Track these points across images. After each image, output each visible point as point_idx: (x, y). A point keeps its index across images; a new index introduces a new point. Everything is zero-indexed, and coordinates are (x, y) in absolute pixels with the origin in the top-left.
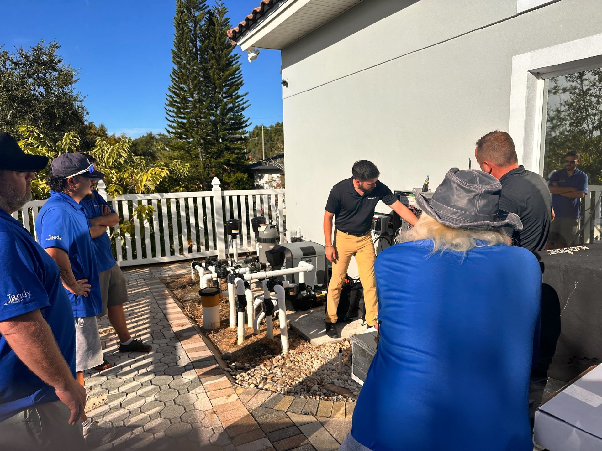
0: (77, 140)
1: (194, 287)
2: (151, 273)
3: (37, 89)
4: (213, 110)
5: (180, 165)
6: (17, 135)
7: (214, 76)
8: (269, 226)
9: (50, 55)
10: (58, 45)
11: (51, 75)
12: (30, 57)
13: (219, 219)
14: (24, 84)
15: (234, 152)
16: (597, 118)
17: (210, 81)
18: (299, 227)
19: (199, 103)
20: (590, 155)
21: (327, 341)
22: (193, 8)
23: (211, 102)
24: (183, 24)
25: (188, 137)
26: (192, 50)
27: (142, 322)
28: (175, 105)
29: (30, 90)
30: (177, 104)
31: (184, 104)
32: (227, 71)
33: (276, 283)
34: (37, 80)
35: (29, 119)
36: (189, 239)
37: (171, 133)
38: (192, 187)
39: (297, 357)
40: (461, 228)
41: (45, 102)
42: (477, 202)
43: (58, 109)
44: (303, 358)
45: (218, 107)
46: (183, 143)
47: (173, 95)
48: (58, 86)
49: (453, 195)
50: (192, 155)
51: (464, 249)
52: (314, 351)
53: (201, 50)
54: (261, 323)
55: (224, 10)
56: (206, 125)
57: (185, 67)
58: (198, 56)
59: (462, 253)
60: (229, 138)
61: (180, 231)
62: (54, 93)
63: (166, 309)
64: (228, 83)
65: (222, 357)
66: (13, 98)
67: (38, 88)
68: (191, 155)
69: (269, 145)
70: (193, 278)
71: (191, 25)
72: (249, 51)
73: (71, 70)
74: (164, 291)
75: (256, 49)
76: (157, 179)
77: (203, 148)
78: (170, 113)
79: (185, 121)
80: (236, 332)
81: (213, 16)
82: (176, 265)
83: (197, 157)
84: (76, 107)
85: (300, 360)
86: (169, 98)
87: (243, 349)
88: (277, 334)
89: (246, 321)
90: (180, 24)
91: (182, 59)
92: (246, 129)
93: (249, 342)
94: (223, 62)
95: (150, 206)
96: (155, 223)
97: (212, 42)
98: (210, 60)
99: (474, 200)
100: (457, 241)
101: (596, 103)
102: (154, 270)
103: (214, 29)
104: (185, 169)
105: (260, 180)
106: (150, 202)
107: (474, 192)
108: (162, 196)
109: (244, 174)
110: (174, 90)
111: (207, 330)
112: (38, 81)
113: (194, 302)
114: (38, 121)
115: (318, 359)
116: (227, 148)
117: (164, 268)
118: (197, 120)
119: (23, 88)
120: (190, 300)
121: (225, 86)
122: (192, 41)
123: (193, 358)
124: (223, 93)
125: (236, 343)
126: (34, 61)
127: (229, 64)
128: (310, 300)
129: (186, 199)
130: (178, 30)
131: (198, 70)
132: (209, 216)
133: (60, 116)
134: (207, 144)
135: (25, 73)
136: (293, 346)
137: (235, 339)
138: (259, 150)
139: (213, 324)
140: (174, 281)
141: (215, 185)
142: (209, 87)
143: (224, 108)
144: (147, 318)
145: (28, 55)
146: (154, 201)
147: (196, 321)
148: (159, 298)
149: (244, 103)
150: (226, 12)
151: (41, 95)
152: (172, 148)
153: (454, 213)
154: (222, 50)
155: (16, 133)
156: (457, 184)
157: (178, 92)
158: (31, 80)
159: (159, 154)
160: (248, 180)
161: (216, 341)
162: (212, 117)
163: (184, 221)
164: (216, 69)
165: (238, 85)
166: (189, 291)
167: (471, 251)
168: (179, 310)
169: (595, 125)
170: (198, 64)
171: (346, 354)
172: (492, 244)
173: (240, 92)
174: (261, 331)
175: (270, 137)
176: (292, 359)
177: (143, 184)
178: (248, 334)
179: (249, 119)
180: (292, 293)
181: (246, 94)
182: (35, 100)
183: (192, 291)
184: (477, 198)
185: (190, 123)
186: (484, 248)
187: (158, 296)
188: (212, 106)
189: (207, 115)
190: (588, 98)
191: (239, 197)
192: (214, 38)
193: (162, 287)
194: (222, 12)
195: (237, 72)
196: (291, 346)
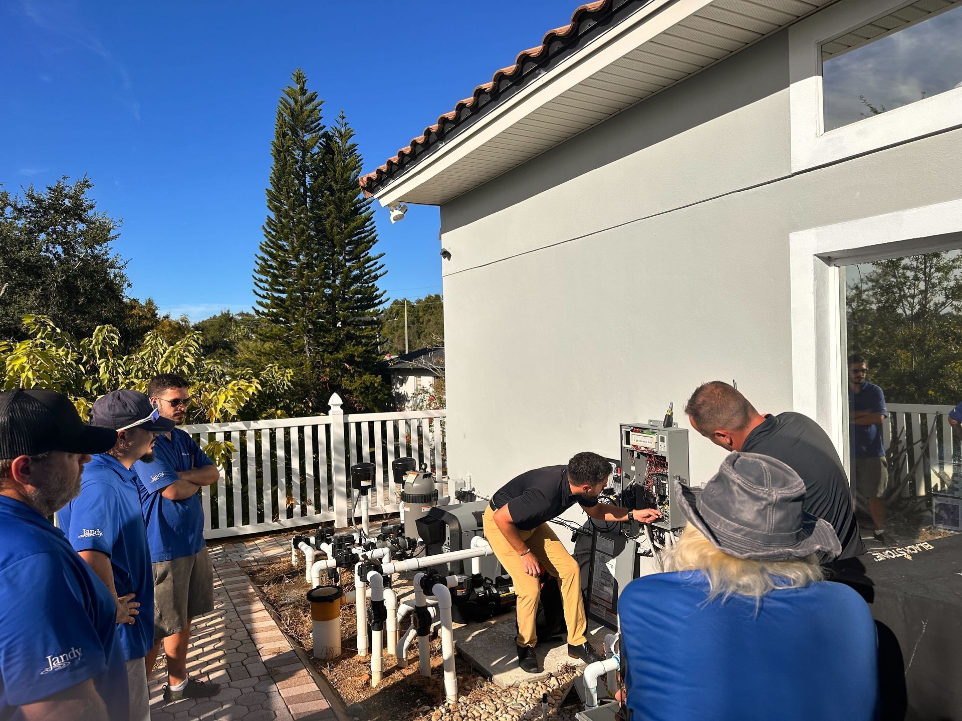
0: (115, 336)
1: (295, 579)
2: (225, 555)
3: (51, 249)
4: (329, 279)
5: (276, 372)
6: (13, 320)
7: (332, 229)
8: (422, 475)
9: (75, 197)
10: (90, 183)
11: (76, 228)
12: (45, 201)
13: (338, 460)
14: (31, 242)
15: (360, 343)
16: (916, 300)
17: (326, 236)
18: (469, 474)
19: (308, 269)
20: (913, 355)
21: (520, 680)
22: (301, 129)
23: (326, 267)
24: (285, 152)
25: (288, 320)
26: (299, 189)
27: (211, 647)
28: (269, 272)
29: (41, 251)
30: (272, 271)
31: (284, 271)
32: (353, 221)
33: (435, 581)
34: (52, 236)
35: (34, 295)
36: (289, 494)
37: (262, 314)
38: (295, 407)
39: (471, 710)
40: (749, 558)
41: (63, 269)
42: (770, 515)
43: (83, 279)
44: (481, 712)
45: (337, 274)
46: (280, 329)
47: (266, 257)
48: (86, 244)
49: (734, 503)
50: (294, 348)
51: (757, 593)
52: (499, 698)
53: (311, 189)
54: (411, 647)
55: (349, 133)
56: (317, 303)
57: (287, 215)
58: (308, 199)
59: (753, 599)
60: (352, 321)
61: (274, 482)
62: (79, 257)
63: (251, 621)
64: (353, 239)
65: (346, 711)
66: (12, 264)
67: (54, 247)
68: (291, 348)
69: (414, 329)
70: (294, 564)
71: (298, 153)
72: (392, 208)
73: (107, 221)
74: (247, 588)
75: (402, 204)
76: (241, 398)
77: (311, 337)
78: (262, 285)
79: (284, 296)
80: (367, 663)
81: (331, 141)
82: (267, 539)
83: (301, 350)
84: (112, 276)
85: (477, 715)
86: (260, 262)
87: (379, 693)
88: (436, 666)
89: (384, 644)
90: (281, 152)
91: (282, 204)
92: (381, 307)
93: (390, 682)
94: (347, 208)
95: (228, 443)
96: (236, 471)
97: (329, 179)
98: (325, 205)
99: (765, 511)
100: (745, 580)
101: (913, 279)
102: (231, 548)
103: (332, 160)
104: (285, 378)
105: (401, 385)
106: (228, 436)
107: (765, 499)
108: (248, 426)
109: (377, 376)
110: (268, 249)
111: (319, 660)
112: (55, 236)
113: (296, 607)
114: (49, 299)
115: (507, 713)
116: (350, 337)
117: (247, 544)
118: (303, 294)
119: (29, 248)
120: (289, 604)
121: (348, 244)
122: (298, 177)
123: (297, 715)
124: (345, 254)
125: (368, 684)
126: (50, 206)
127: (356, 212)
128: (490, 603)
129: (287, 430)
130: (277, 161)
131: (307, 220)
132: (323, 455)
133: (85, 290)
134: (318, 331)
135: (35, 225)
136: (465, 689)
137: (366, 677)
138: (399, 337)
139: (329, 650)
140: (263, 570)
141: (334, 405)
142: (324, 245)
143: (347, 277)
144: (220, 639)
145: (41, 198)
146: (236, 435)
147: (300, 643)
148: (239, 600)
149: (378, 269)
150: (352, 136)
151: (57, 259)
152: (262, 337)
153: (737, 531)
154: (345, 191)
155: (13, 317)
156: (739, 485)
157: (274, 252)
158: (43, 236)
159: (239, 345)
160: (382, 385)
161: (336, 680)
162: (328, 290)
163: (281, 465)
164: (335, 218)
165: (368, 242)
166: (288, 587)
167: (767, 596)
168: (273, 623)
169: (915, 311)
170: (308, 211)
171: (554, 702)
172: (797, 586)
173: (373, 252)
174: (410, 662)
175: (416, 317)
176: (463, 713)
177: (219, 407)
178: (388, 668)
179: (385, 292)
180: (459, 593)
181: (381, 256)
182: (47, 266)
183: (294, 587)
184: (770, 509)
185: (291, 299)
186: (786, 591)
187: (238, 596)
188: (327, 273)
189: (320, 287)
190: (901, 271)
191: (371, 424)
192: (332, 173)
193: (244, 581)
194: (346, 135)
195: (367, 224)
196: (462, 690)
